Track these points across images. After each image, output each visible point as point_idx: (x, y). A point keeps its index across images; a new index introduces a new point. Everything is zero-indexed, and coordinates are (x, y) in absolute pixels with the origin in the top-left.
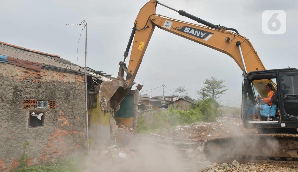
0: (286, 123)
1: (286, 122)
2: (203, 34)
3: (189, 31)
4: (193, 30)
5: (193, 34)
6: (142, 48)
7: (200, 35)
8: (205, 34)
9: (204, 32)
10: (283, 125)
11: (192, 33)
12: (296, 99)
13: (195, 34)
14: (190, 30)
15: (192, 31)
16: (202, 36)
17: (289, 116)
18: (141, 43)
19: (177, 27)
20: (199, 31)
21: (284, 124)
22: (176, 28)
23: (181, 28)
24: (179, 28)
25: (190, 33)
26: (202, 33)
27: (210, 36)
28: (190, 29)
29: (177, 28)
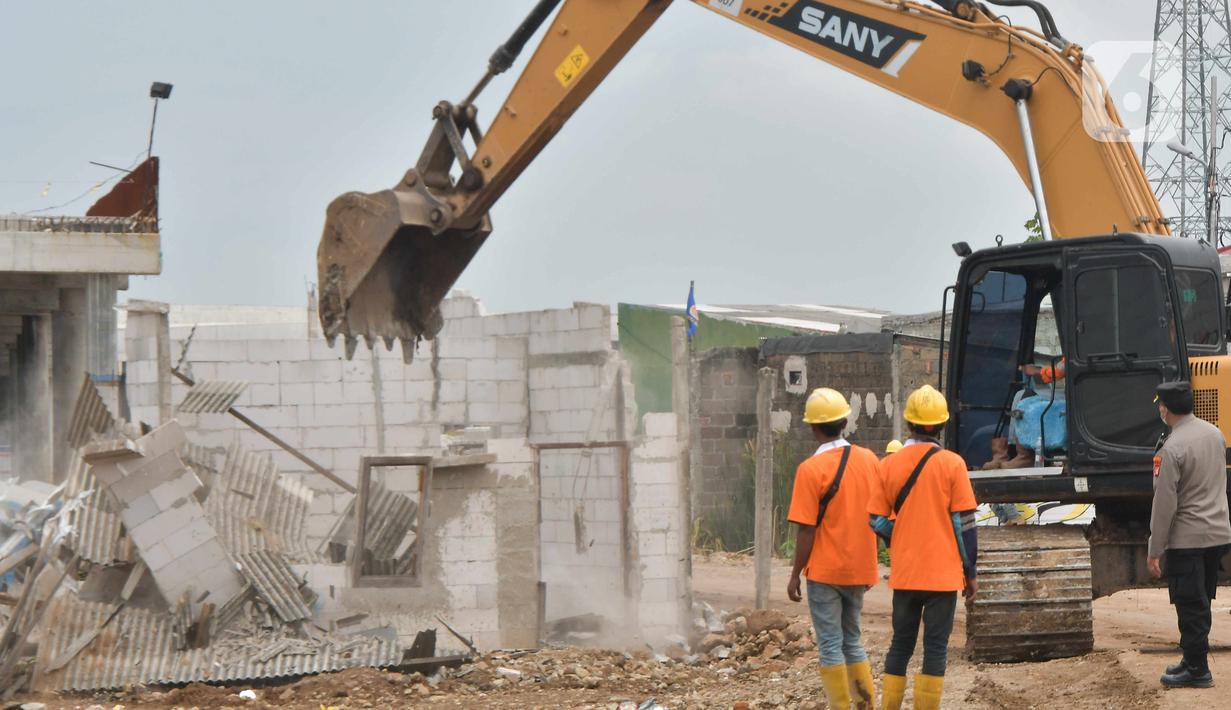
0: (1091, 478)
1: (1092, 470)
2: (881, 38)
3: (818, 24)
4: (835, 21)
5: (838, 40)
6: (569, 77)
7: (869, 44)
8: (889, 39)
9: (883, 29)
10: (1081, 485)
11: (832, 34)
12: (1125, 372)
13: (846, 43)
14: (824, 22)
15: (833, 28)
16: (876, 53)
17: (1097, 449)
18: (578, 50)
19: (768, 8)
20: (862, 22)
21: (1084, 481)
22: (766, 12)
23: (788, 8)
24: (777, 10)
25: (823, 35)
26: (874, 34)
27: (911, 48)
28: (823, 13)
29: (771, 13)
